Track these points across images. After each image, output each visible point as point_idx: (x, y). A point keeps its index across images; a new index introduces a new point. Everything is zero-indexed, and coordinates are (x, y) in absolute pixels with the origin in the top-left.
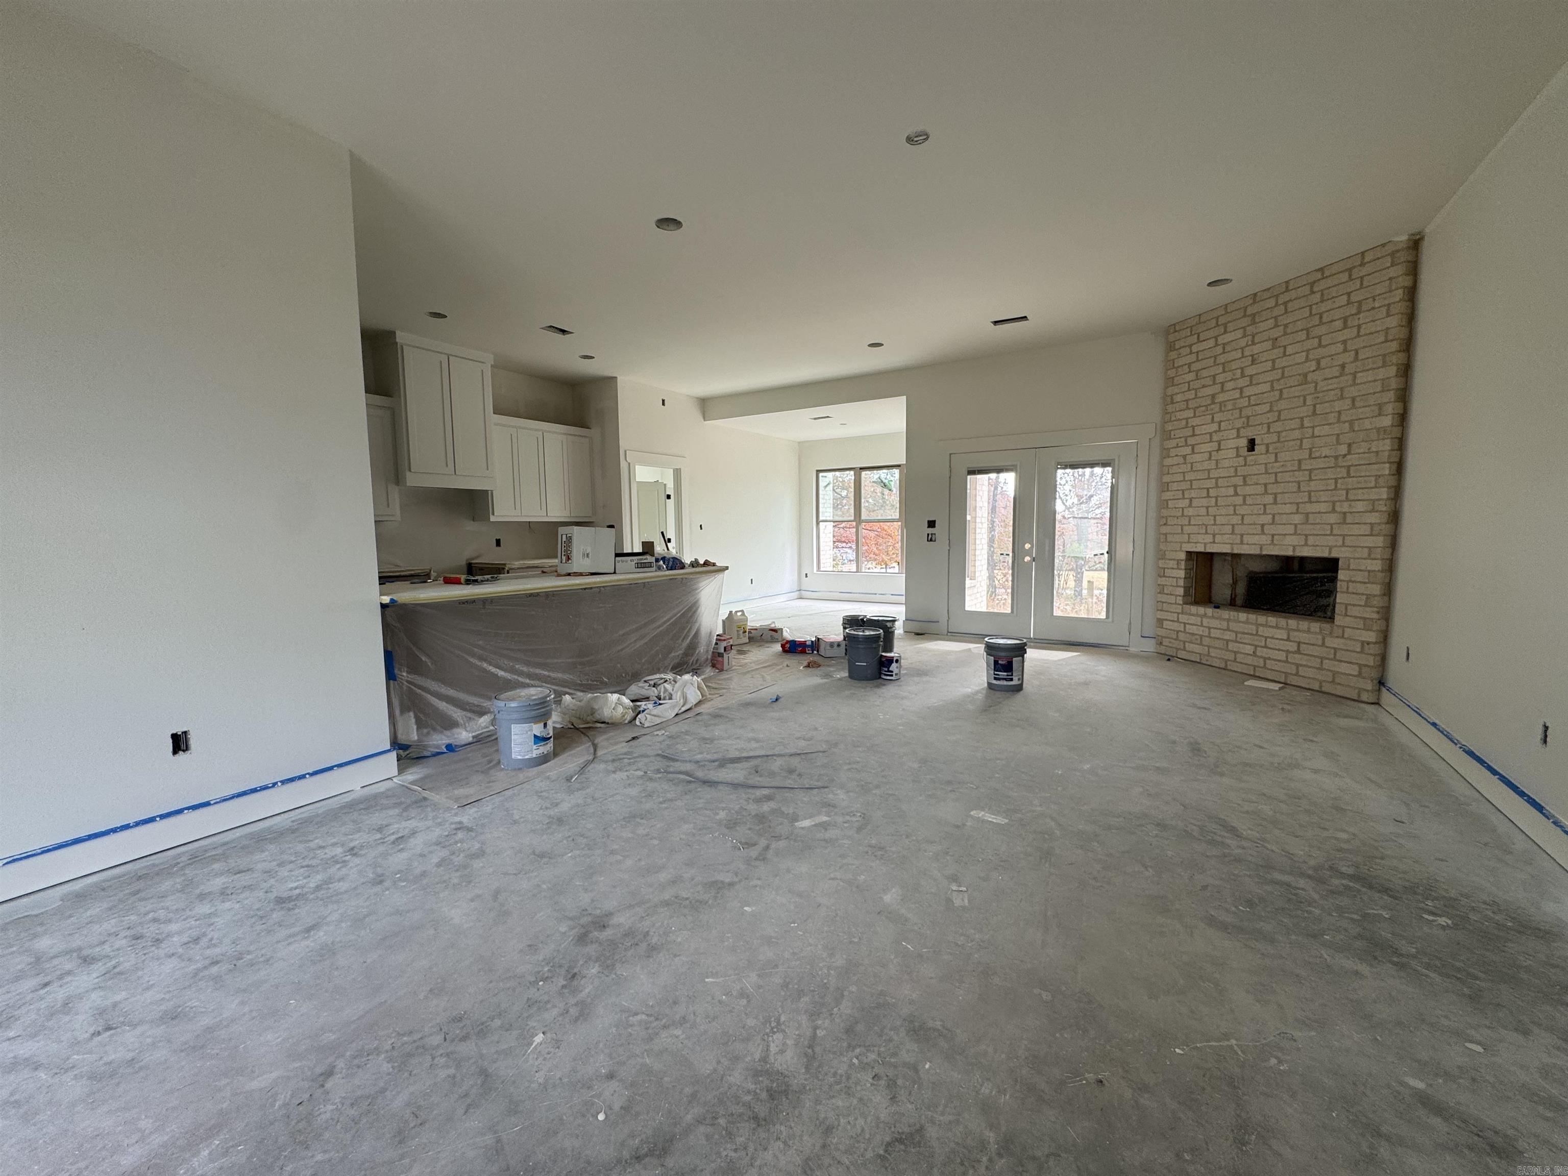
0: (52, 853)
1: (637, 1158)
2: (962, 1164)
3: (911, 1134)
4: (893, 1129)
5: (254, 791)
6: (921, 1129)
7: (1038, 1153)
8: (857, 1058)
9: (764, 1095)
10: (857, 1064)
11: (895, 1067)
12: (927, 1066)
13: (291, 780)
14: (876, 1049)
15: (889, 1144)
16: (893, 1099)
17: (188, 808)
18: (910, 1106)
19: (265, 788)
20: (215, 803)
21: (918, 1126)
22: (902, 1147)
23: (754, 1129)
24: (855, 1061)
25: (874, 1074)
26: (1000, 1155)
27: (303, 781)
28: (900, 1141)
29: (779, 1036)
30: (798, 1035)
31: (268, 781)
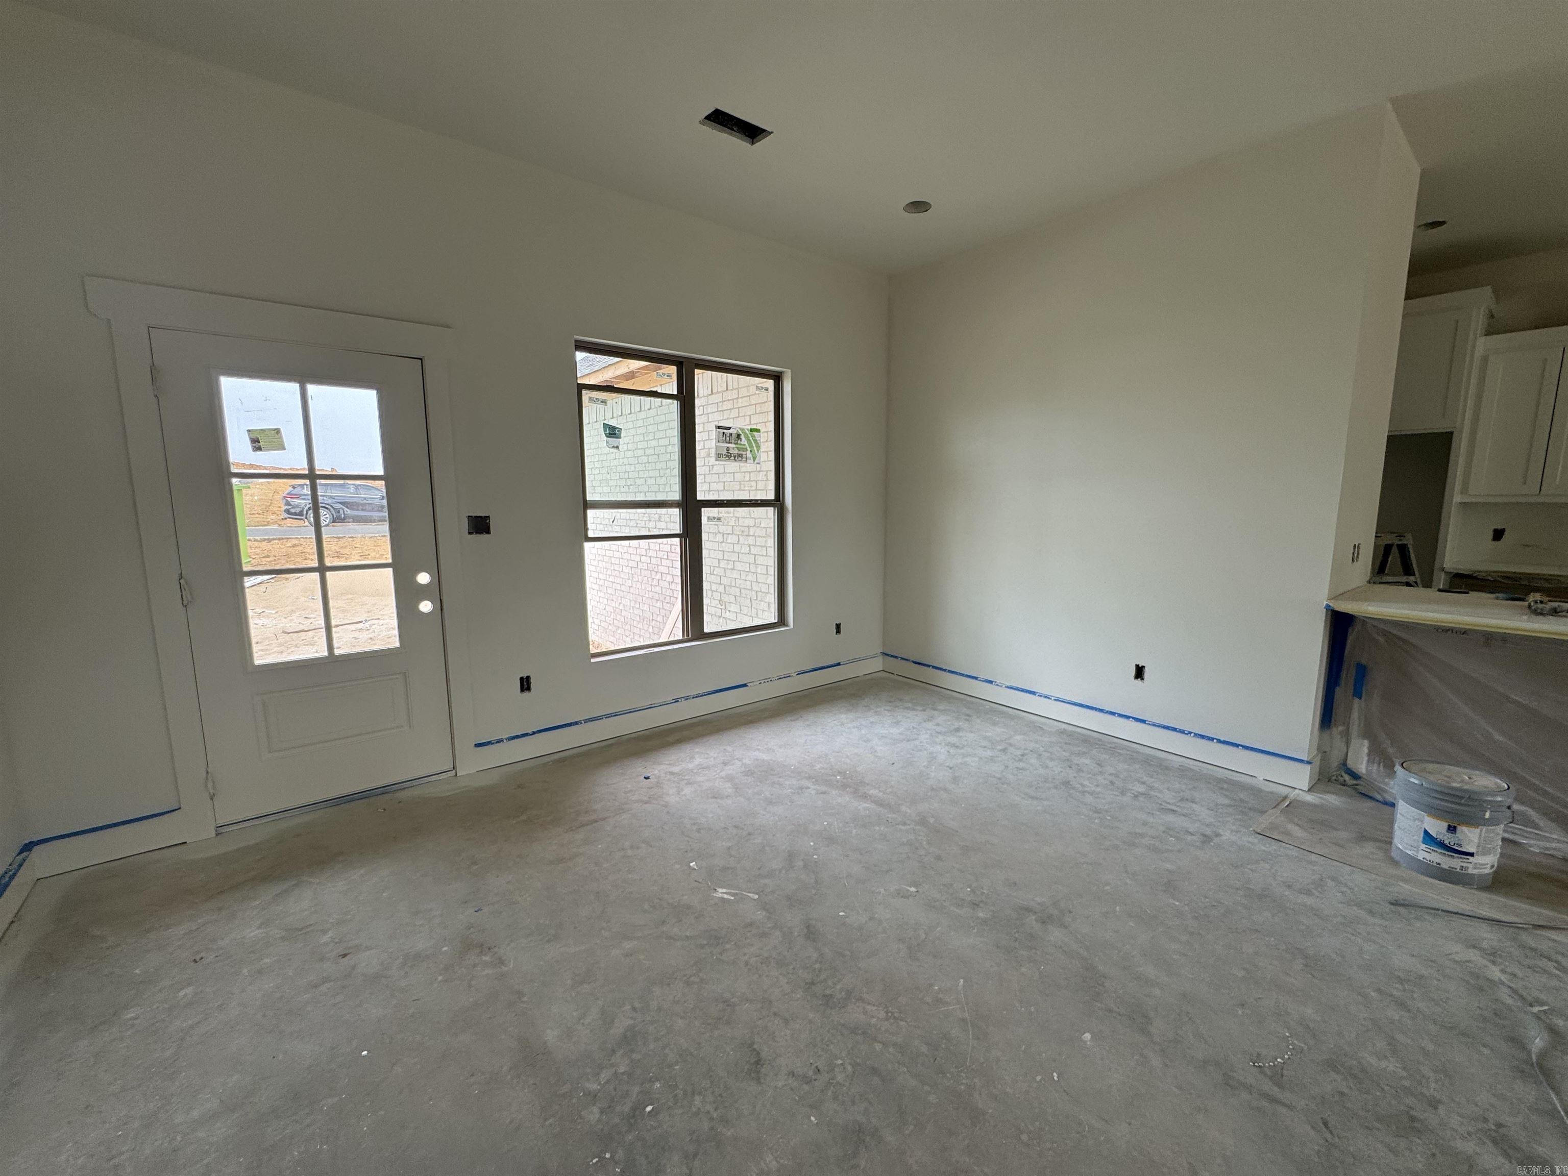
0: (1066, 704)
1: (809, 926)
2: (720, 1095)
3: (758, 1072)
4: (768, 1062)
5: (1174, 729)
6: (758, 1080)
7: (697, 1163)
8: (842, 1064)
9: (828, 992)
10: (836, 1062)
11: (822, 1091)
12: (813, 1118)
13: (1203, 737)
14: (847, 1084)
15: (758, 1053)
16: (792, 1074)
17: (1133, 718)
18: (780, 1084)
19: (1182, 732)
20: (1149, 724)
21: (762, 1081)
22: (752, 1061)
23: (805, 980)
24: (839, 1062)
25: (821, 1070)
26: (712, 1129)
27: (1210, 743)
28: (757, 1063)
29: (882, 1015)
30: (880, 1029)
31: (1187, 728)
